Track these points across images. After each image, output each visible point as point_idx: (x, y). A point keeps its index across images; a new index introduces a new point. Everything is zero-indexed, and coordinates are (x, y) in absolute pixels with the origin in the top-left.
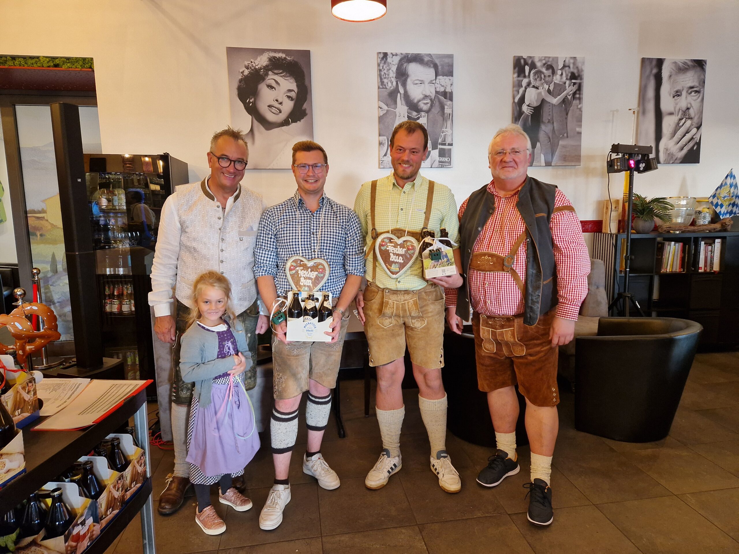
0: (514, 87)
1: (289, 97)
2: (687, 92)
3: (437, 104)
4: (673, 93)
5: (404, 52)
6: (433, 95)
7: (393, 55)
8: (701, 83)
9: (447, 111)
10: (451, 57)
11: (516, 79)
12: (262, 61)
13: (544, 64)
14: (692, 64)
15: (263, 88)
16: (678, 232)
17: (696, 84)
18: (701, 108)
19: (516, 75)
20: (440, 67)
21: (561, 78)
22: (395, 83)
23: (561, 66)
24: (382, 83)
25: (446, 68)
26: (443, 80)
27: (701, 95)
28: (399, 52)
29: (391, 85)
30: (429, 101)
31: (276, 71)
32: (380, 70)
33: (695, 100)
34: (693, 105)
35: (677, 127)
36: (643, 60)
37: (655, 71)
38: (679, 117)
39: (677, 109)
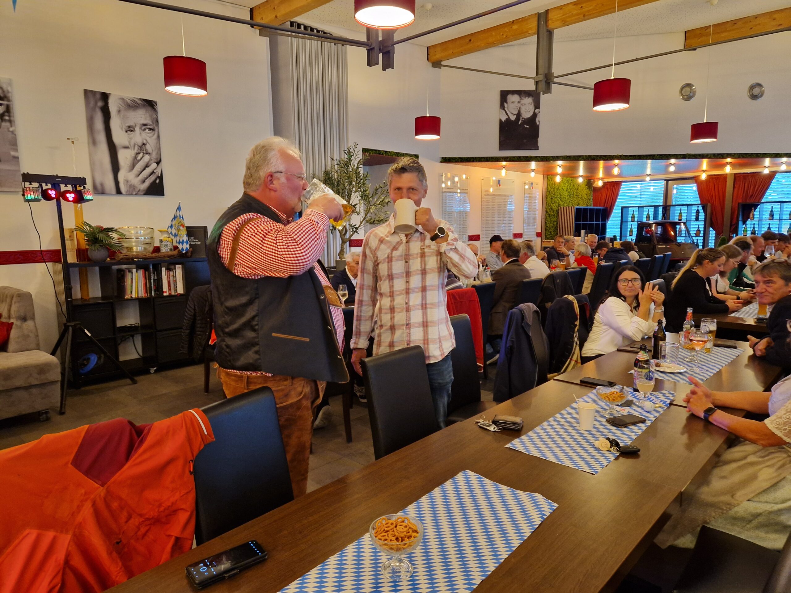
2: (141, 128)
4: (125, 128)
8: (154, 122)
14: (141, 102)
17: (148, 121)
18: (158, 145)
27: (156, 133)
33: (150, 137)
34: (149, 141)
35: (136, 160)
36: (87, 92)
37: (100, 104)
38: (136, 151)
39: (132, 143)
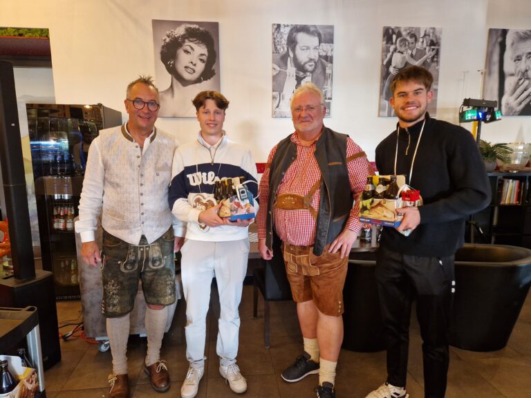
0: (383, 52)
1: (201, 60)
2: (526, 57)
3: (320, 66)
4: (514, 57)
5: (294, 23)
6: (317, 58)
7: (285, 26)
9: (328, 71)
10: (332, 27)
11: (384, 46)
12: (180, 31)
13: (409, 33)
15: (181, 53)
16: (515, 172)
19: (385, 42)
20: (323, 36)
21: (422, 45)
22: (286, 49)
23: (422, 35)
24: (276, 49)
25: (328, 37)
26: (325, 46)
28: (289, 23)
29: (283, 50)
30: (313, 64)
31: (191, 39)
32: (274, 39)
35: (517, 85)
36: (491, 31)
37: (500, 40)
38: (519, 77)
39: (517, 71)
